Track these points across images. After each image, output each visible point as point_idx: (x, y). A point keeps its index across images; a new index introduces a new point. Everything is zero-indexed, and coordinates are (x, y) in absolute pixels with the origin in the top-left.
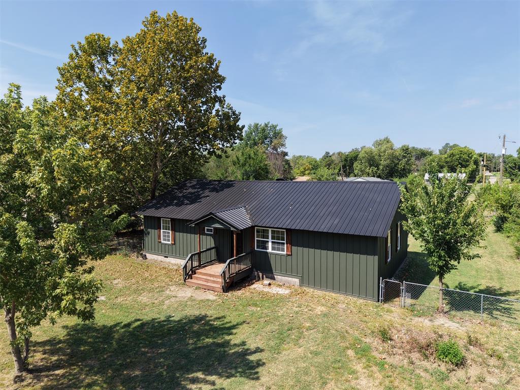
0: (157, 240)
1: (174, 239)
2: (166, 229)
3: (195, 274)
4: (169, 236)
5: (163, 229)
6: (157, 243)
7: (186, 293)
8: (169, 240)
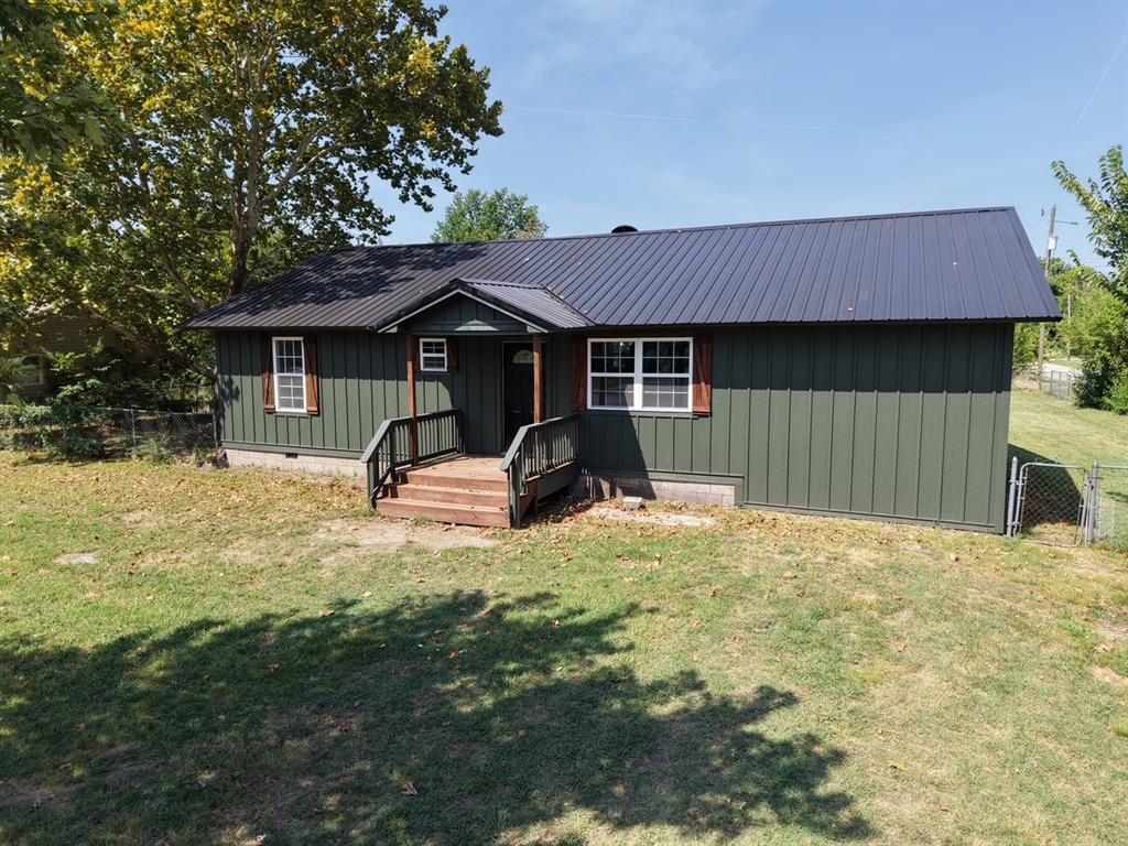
0: (261, 405)
1: (318, 399)
2: (290, 370)
3: (405, 481)
4: (299, 392)
5: (281, 371)
6: (260, 414)
7: (386, 536)
8: (299, 404)
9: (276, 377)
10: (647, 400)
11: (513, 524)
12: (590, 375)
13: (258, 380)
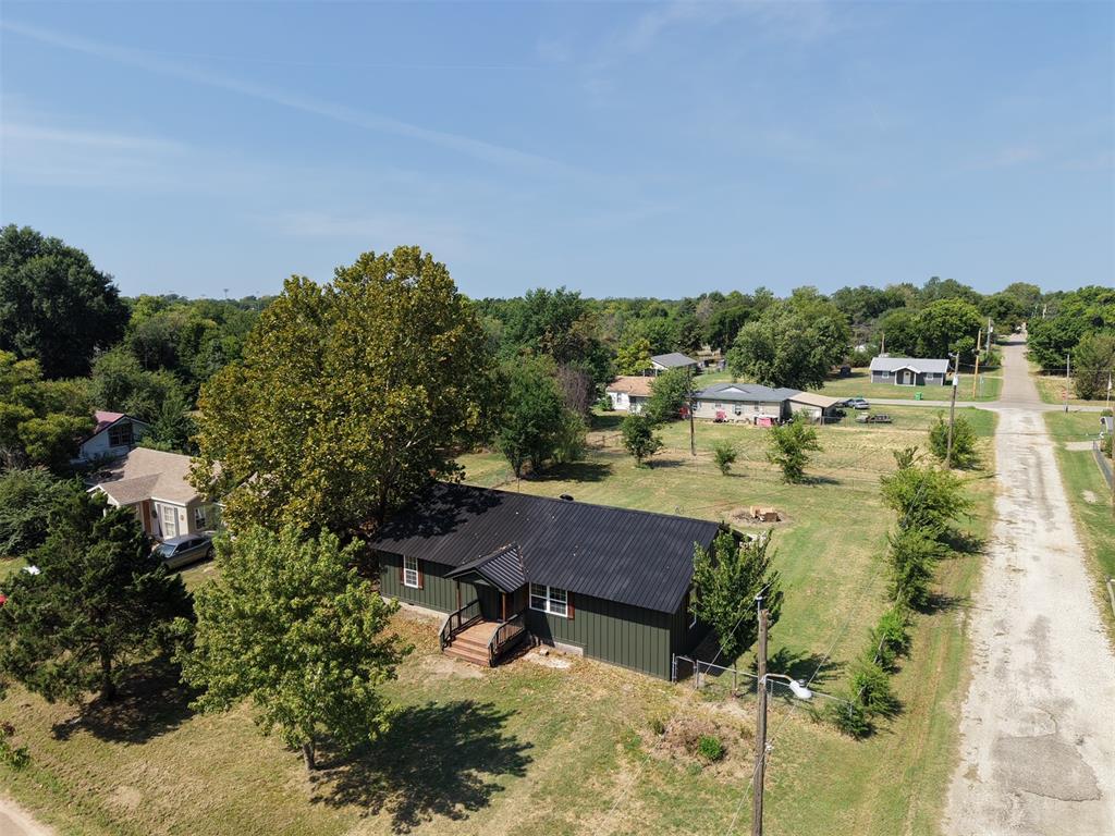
0: (398, 582)
1: (422, 582)
2: (411, 568)
3: (455, 639)
4: (415, 578)
5: (407, 568)
6: (397, 585)
8: (415, 583)
9: (405, 570)
10: (552, 609)
11: (492, 666)
12: (531, 595)
13: (397, 569)
